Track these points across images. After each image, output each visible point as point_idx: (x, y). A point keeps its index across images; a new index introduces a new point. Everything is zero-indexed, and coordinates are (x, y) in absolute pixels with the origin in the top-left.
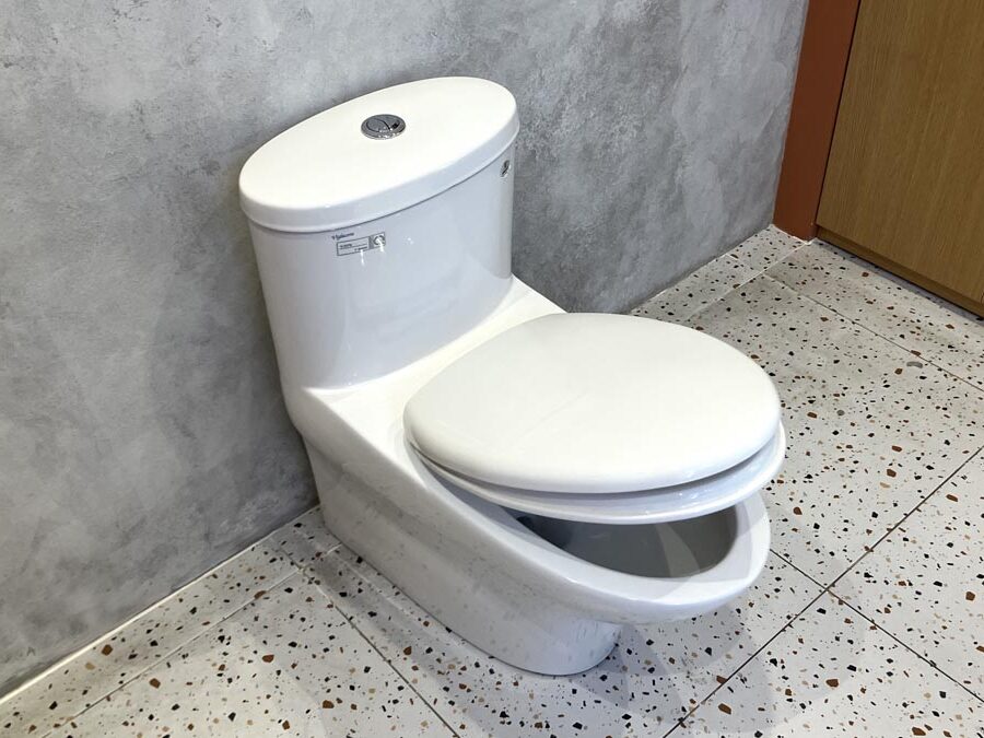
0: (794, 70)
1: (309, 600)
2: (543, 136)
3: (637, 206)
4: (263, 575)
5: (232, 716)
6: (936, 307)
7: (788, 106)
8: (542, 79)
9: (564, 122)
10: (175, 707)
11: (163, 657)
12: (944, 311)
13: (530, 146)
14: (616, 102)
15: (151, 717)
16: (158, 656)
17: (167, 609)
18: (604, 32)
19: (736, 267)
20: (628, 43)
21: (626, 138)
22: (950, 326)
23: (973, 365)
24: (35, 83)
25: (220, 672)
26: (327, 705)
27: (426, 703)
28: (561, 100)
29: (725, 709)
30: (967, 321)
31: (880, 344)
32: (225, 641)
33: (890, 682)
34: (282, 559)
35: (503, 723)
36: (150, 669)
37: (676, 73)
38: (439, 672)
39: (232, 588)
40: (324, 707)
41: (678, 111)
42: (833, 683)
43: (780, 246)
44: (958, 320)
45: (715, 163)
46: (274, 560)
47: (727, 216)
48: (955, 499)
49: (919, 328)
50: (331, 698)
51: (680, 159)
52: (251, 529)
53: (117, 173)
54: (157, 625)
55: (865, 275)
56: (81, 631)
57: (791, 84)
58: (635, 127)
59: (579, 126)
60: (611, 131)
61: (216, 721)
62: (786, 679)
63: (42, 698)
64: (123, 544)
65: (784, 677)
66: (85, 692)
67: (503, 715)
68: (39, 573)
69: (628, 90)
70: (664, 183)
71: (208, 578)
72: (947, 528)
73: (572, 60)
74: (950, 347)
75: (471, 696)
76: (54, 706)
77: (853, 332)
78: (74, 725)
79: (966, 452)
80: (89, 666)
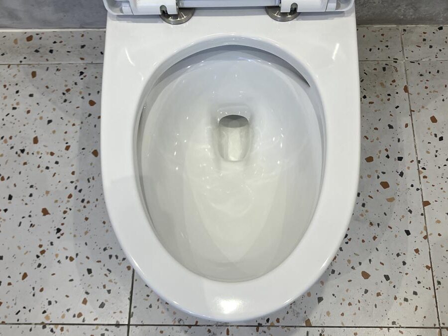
5: (50, 122)
10: (31, 95)
15: (17, 92)
16: (47, 60)
17: (73, 36)
25: (65, 92)
32: (82, 77)
36: (39, 64)
54: (61, 42)
61: (41, 118)
66: (3, 54)
80: (16, 41)
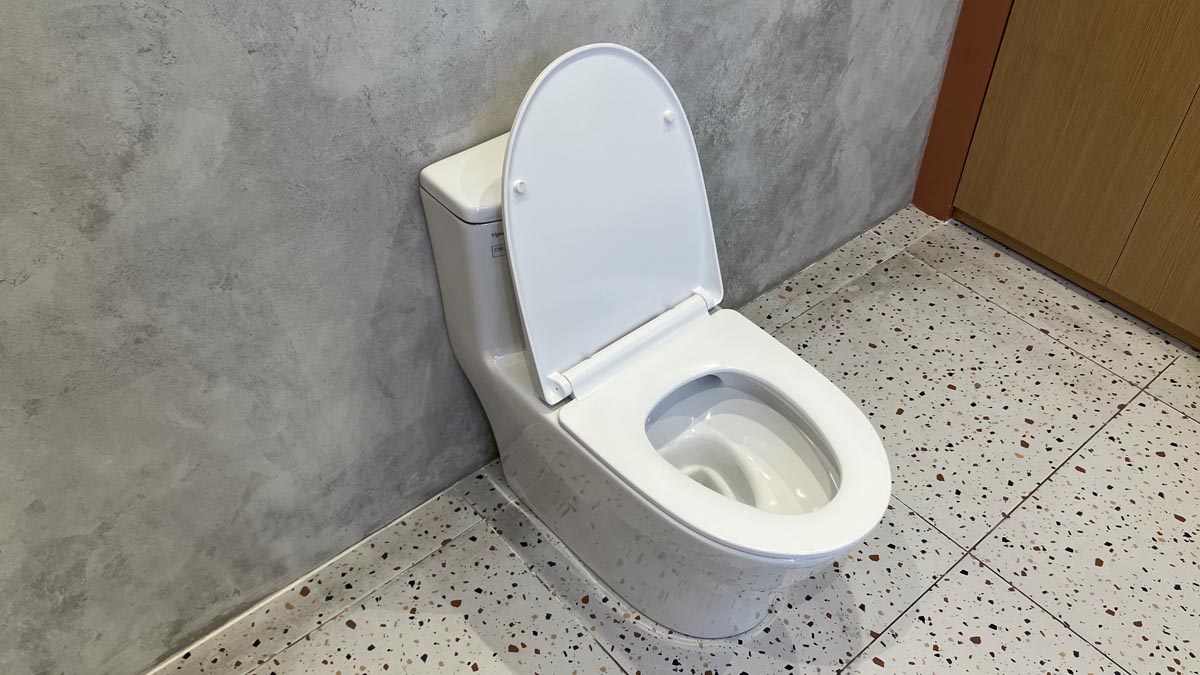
0: (944, 64)
1: (493, 548)
2: (722, 122)
3: (797, 187)
4: (449, 523)
5: (424, 658)
6: (1062, 288)
7: (936, 96)
8: (726, 69)
9: (742, 110)
10: (371, 648)
11: (357, 600)
12: (1069, 293)
13: (710, 130)
14: (789, 92)
15: (349, 657)
16: (353, 598)
17: (360, 554)
18: (784, 26)
19: (879, 243)
20: (804, 36)
21: (794, 125)
22: (1075, 307)
23: (1098, 344)
24: (275, 68)
25: (412, 615)
26: (513, 649)
27: (604, 650)
28: (741, 89)
29: (878, 662)
30: (1090, 303)
31: (1012, 321)
32: (416, 586)
33: (1028, 640)
34: (466, 509)
35: (675, 670)
36: (346, 610)
37: (842, 65)
38: (615, 621)
39: (420, 535)
40: (510, 651)
41: (842, 100)
42: (976, 640)
43: (918, 225)
44: (1081, 301)
45: (868, 147)
46: (458, 510)
47: (873, 196)
48: (1083, 471)
49: (1047, 308)
50: (516, 643)
51: (838, 144)
52: (438, 480)
53: (343, 154)
54: (351, 569)
55: (997, 255)
56: (281, 574)
57: (941, 75)
58: (803, 114)
59: (754, 113)
60: (781, 118)
61: (410, 662)
62: (934, 635)
63: (245, 635)
64: (325, 495)
65: (931, 634)
66: (286, 631)
67: (676, 663)
68: (248, 523)
69: (800, 79)
70: (824, 164)
71: (397, 525)
72: (1076, 498)
73: (754, 51)
74: (1075, 326)
75: (645, 644)
76: (257, 643)
77: (987, 309)
78: (277, 663)
79: (1092, 427)
80: (288, 606)
